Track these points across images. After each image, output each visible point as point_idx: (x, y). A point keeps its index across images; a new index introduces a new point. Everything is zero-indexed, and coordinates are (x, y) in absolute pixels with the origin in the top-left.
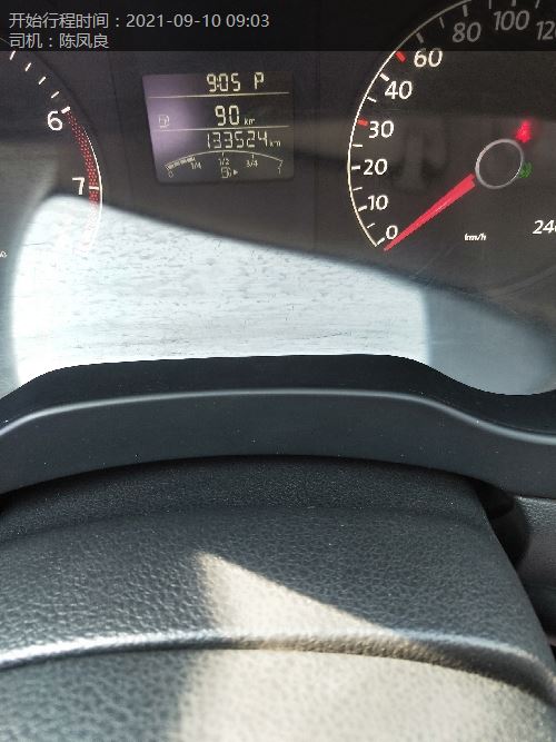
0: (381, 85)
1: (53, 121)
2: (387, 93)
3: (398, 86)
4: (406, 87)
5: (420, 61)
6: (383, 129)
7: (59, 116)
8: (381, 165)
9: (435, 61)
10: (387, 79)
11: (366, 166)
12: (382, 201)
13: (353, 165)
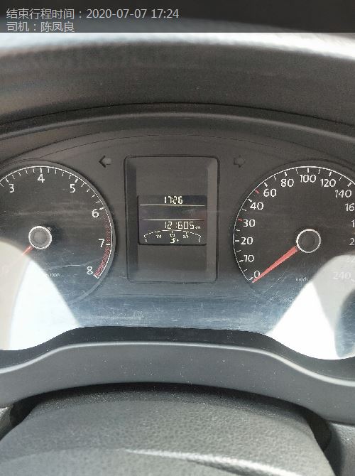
0: (248, 204)
1: (95, 213)
2: (251, 207)
3: (257, 204)
4: (260, 205)
5: (266, 194)
6: (250, 223)
7: (98, 211)
8: (250, 240)
9: (273, 194)
10: (251, 201)
11: (242, 240)
12: (251, 258)
13: (236, 239)
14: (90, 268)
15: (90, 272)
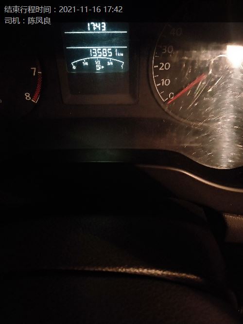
3: (176, 30)
6: (168, 49)
8: (167, 65)
10: (171, 27)
11: (160, 66)
12: (167, 82)
13: (154, 65)
14: (27, 95)
15: (28, 98)
